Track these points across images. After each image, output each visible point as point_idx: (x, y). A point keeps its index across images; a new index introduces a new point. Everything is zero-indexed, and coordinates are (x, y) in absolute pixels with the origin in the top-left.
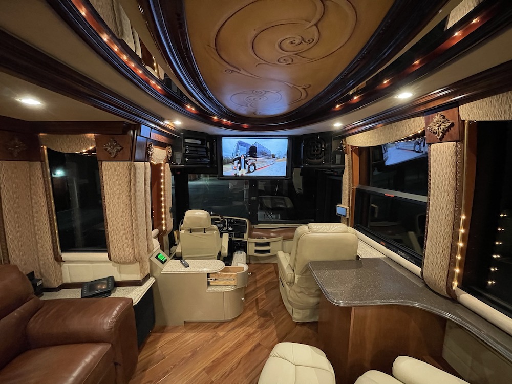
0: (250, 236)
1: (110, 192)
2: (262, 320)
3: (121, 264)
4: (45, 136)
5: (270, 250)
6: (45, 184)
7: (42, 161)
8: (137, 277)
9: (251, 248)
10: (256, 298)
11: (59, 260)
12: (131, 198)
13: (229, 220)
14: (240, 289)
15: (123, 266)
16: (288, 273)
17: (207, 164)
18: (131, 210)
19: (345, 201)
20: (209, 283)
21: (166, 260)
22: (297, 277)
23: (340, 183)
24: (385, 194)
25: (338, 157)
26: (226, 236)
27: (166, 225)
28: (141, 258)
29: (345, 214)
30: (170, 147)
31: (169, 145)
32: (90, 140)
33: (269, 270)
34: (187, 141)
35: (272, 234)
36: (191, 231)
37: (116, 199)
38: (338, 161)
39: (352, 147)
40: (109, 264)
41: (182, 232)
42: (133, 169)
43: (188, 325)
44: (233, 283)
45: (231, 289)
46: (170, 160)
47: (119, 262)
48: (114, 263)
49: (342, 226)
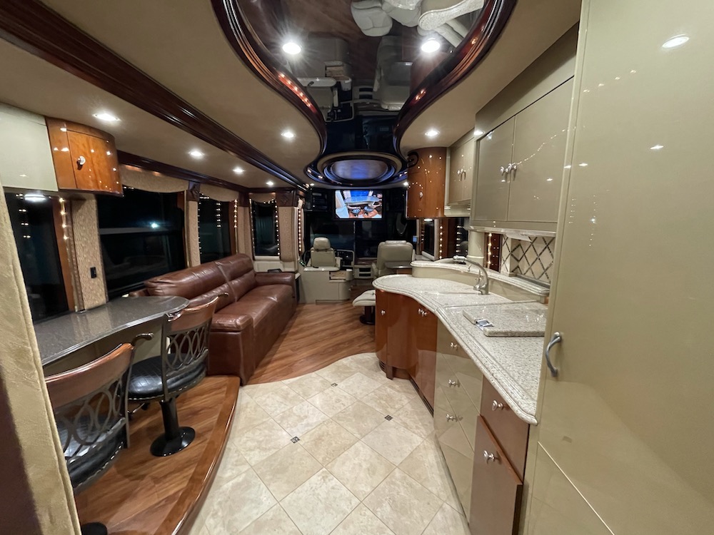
0: (355, 264)
1: (282, 222)
4: (253, 194)
7: (249, 207)
8: (293, 270)
9: (357, 273)
11: (254, 259)
12: (292, 226)
19: (418, 233)
20: (330, 277)
26: (339, 260)
27: (302, 248)
28: (295, 260)
29: (416, 242)
30: (304, 199)
32: (273, 196)
34: (314, 194)
36: (317, 250)
37: (285, 226)
40: (279, 262)
41: (312, 251)
42: (293, 210)
43: (318, 302)
44: (344, 278)
45: (343, 281)
46: (304, 207)
47: (284, 261)
48: (281, 261)
49: (404, 242)
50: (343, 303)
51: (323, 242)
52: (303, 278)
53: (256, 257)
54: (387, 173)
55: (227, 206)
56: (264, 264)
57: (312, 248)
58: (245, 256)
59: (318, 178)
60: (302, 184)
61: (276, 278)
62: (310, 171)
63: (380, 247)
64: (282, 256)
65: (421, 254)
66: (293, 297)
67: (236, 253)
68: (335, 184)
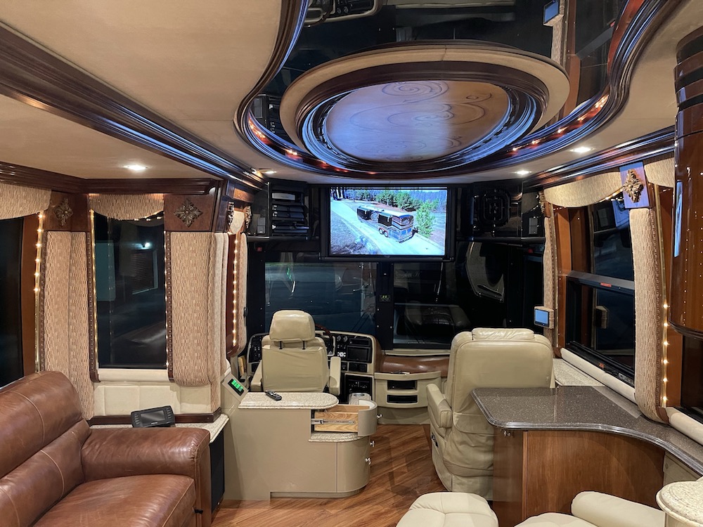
0: (379, 369)
1: (179, 275)
2: (400, 498)
3: (184, 386)
4: (97, 197)
5: (416, 396)
6: (88, 264)
7: (87, 231)
8: (205, 409)
9: (382, 390)
10: (391, 471)
11: (94, 378)
12: (208, 286)
13: (339, 338)
14: (366, 438)
15: (183, 388)
16: (441, 410)
17: (304, 235)
18: (207, 302)
19: (549, 300)
20: (313, 426)
21: (243, 391)
22: (456, 415)
23: (540, 266)
24: (602, 284)
25: (533, 222)
26: (336, 363)
27: (237, 336)
28: (215, 377)
29: (547, 323)
30: (249, 208)
31: (249, 204)
32: (156, 202)
33: (415, 435)
34: (275, 196)
35: (421, 367)
36: (281, 345)
37: (188, 285)
38: (533, 230)
39: (554, 206)
40: (167, 387)
41: (267, 346)
42: (213, 242)
43: (277, 501)
44: (352, 428)
45: (349, 438)
46: (248, 228)
47: (183, 384)
48: (174, 385)
49: (526, 332)
50: (347, 503)
51: (296, 323)
52: (235, 432)
53: (103, 373)
54: (508, 125)
55: (14, 232)
56: (124, 391)
57: (266, 338)
58: (58, 377)
59: (283, 153)
61: (148, 452)
62: (259, 133)
63: (458, 346)
64: (175, 371)
65: (558, 356)
66: (197, 511)
67: (33, 371)
68: (330, 170)
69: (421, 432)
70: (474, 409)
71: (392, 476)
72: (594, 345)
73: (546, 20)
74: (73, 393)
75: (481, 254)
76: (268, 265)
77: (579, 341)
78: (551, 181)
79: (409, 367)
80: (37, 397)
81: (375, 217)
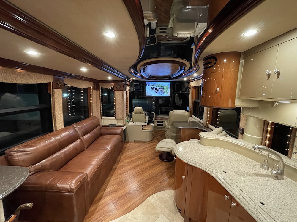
0: (155, 119)
1: (117, 99)
4: (101, 84)
5: (163, 124)
7: (99, 90)
8: (122, 124)
9: (156, 123)
11: (101, 118)
12: (122, 101)
13: (148, 113)
14: (152, 131)
15: (118, 121)
16: (167, 126)
17: (141, 92)
19: (190, 105)
20: (142, 128)
21: (129, 122)
22: (170, 127)
23: (188, 99)
25: (187, 89)
26: (147, 117)
27: (128, 112)
28: (124, 119)
29: (189, 110)
30: (130, 86)
32: (112, 85)
34: (135, 84)
35: (164, 119)
36: (136, 113)
37: (119, 101)
38: (187, 91)
39: (192, 86)
40: (115, 120)
41: (133, 114)
42: (123, 93)
43: (135, 142)
44: (150, 129)
45: (149, 131)
46: (129, 90)
47: (118, 120)
48: (116, 120)
49: (184, 111)
50: (149, 142)
51: (139, 109)
52: (127, 129)
53: (103, 117)
55: (86, 90)
56: (107, 121)
57: (133, 112)
58: (96, 117)
59: (137, 75)
60: (129, 78)
61: (112, 131)
62: (132, 71)
63: (171, 113)
64: (116, 117)
65: (191, 116)
66: (121, 141)
67: (91, 116)
68: (146, 78)
69: (164, 131)
70: (173, 126)
71: (157, 139)
72: (198, 114)
73: (192, 46)
74: (98, 120)
75: (178, 97)
76: (133, 99)
77: (195, 113)
78: (191, 81)
79: (162, 119)
80: (93, 120)
81: (154, 89)
